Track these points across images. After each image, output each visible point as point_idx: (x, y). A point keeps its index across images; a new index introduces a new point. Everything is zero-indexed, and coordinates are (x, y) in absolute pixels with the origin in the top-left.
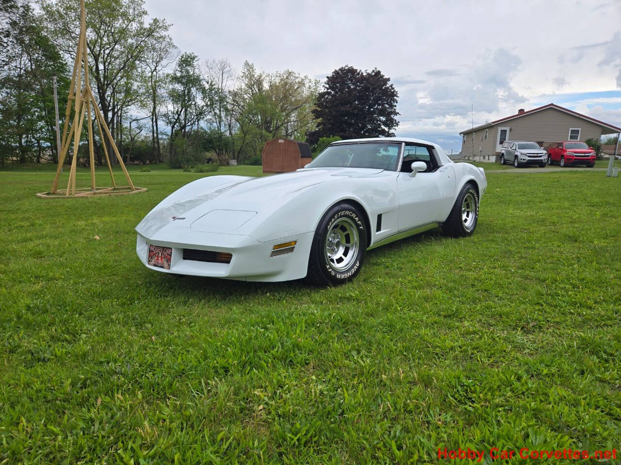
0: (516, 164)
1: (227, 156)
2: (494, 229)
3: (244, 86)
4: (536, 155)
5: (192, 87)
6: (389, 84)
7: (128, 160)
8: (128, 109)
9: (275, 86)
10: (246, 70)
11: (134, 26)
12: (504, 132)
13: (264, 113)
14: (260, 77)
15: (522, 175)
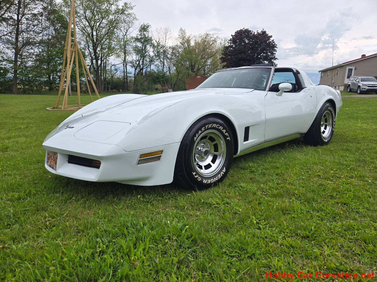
0: (359, 92)
1: (167, 87)
2: (347, 140)
3: (179, 44)
4: (373, 85)
5: (147, 44)
6: (271, 39)
7: (110, 89)
8: (109, 58)
9: (198, 43)
10: (181, 33)
11: (113, 8)
12: (350, 70)
13: (190, 60)
14: (189, 38)
15: (364, 99)
